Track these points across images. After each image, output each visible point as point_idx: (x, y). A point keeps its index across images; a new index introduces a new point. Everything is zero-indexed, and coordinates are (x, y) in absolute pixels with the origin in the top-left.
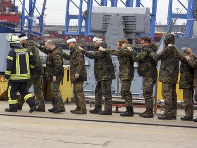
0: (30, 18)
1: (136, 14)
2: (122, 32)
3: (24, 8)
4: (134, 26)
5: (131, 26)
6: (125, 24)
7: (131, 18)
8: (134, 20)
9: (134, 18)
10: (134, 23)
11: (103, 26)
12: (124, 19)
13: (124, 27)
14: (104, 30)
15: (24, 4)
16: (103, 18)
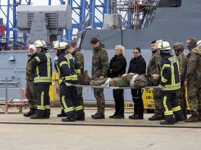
0: (14, 29)
1: (58, 11)
2: (45, 28)
3: (8, 21)
4: (56, 22)
5: (53, 22)
6: (48, 21)
7: (53, 15)
8: (56, 17)
9: (56, 15)
10: (56, 20)
11: (28, 24)
12: (46, 16)
13: (47, 24)
14: (29, 27)
15: (8, 17)
16: (28, 16)
